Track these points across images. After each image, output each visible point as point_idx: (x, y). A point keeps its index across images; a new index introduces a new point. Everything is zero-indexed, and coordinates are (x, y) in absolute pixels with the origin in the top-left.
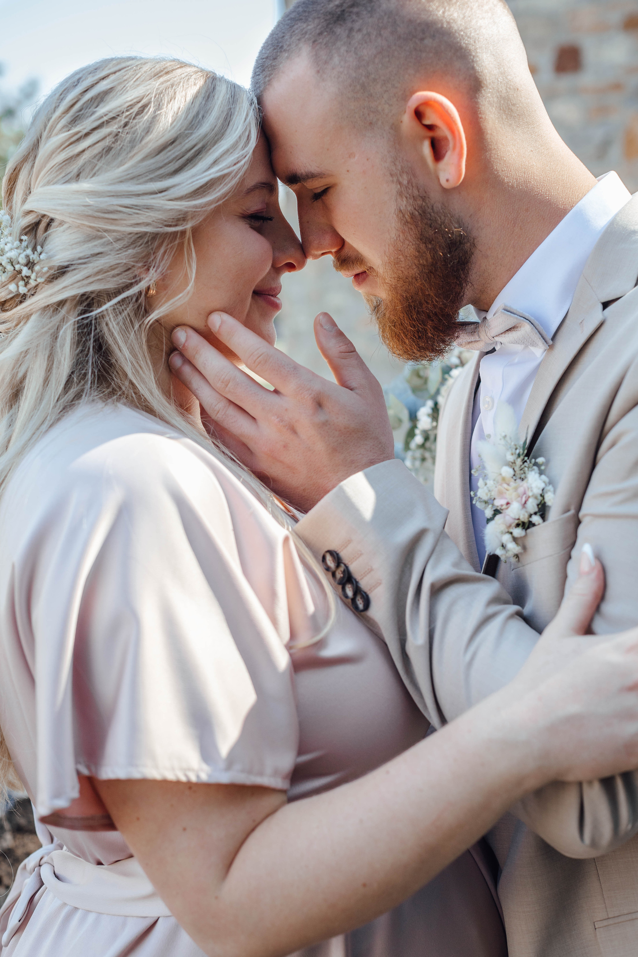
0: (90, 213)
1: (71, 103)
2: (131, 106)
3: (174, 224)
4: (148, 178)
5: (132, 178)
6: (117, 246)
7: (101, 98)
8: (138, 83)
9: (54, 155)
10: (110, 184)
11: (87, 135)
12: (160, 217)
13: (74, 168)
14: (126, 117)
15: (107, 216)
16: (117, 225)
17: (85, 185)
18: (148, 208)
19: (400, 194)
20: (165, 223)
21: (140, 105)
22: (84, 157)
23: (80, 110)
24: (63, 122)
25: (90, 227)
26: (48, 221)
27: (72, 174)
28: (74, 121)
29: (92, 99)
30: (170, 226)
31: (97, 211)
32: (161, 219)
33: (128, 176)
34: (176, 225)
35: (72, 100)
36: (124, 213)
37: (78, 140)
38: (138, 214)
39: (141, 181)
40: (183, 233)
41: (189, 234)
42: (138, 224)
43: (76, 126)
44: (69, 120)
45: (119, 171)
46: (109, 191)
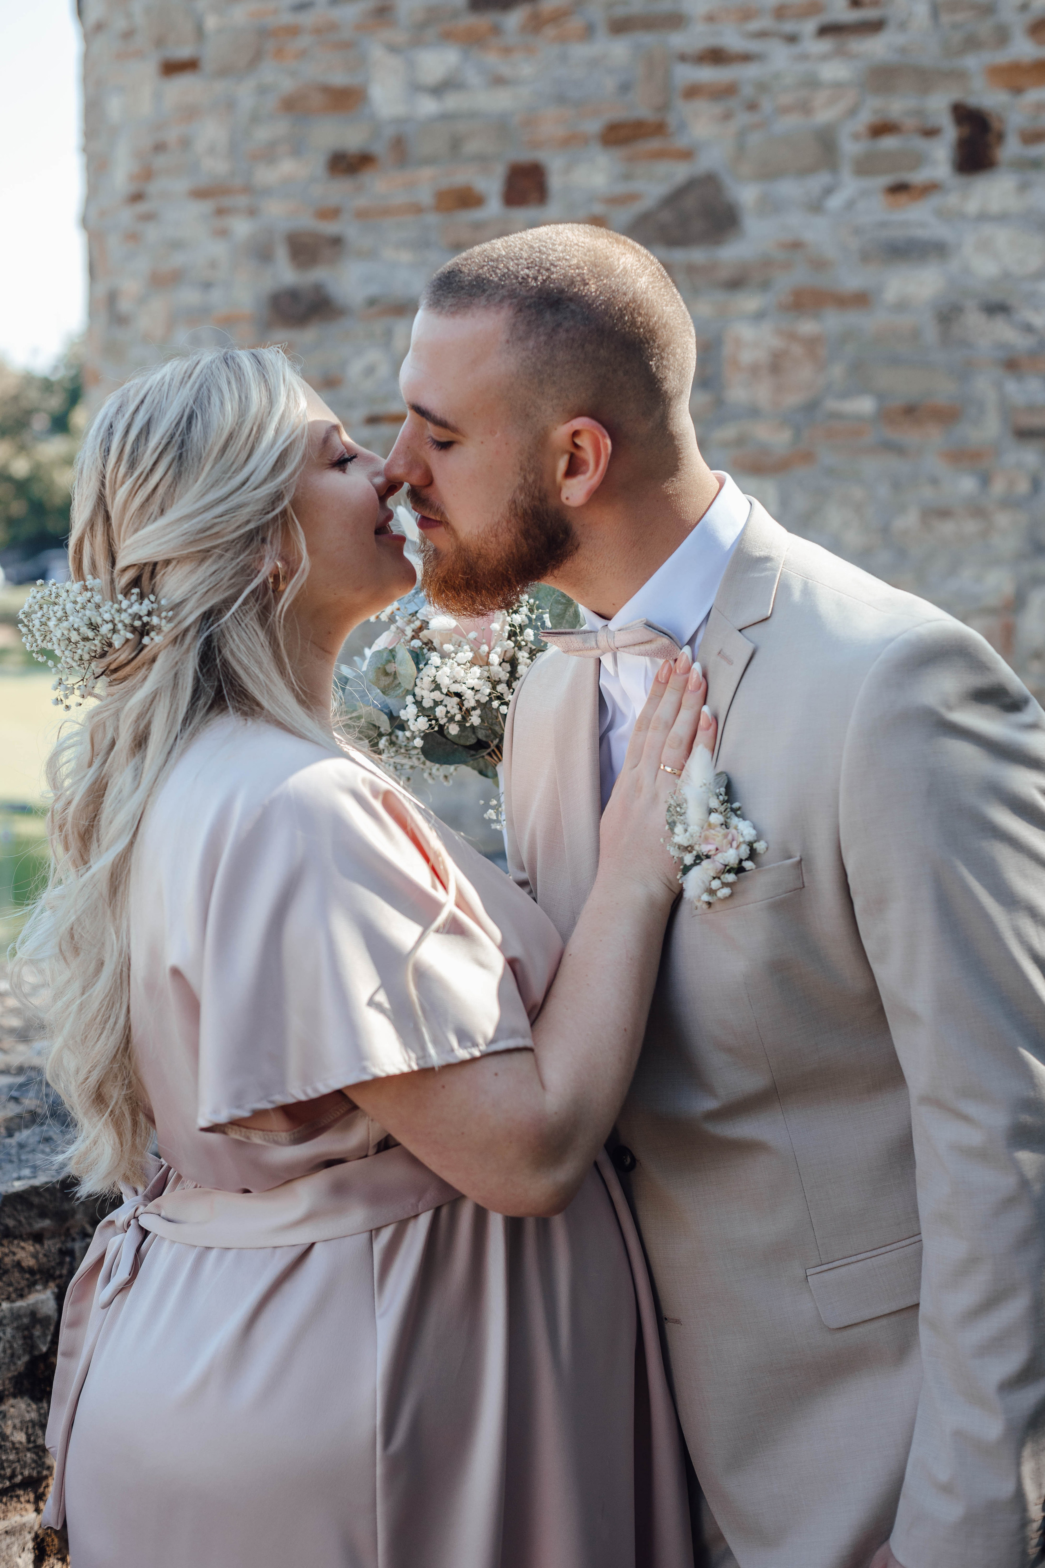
0: (192, 539)
1: (119, 450)
2: (178, 424)
3: (270, 509)
4: (225, 479)
5: (212, 486)
6: (229, 555)
7: (146, 430)
8: (169, 400)
9: (128, 505)
10: (195, 502)
11: (152, 470)
12: (256, 508)
13: (154, 507)
14: (179, 436)
15: (208, 533)
16: (223, 537)
17: (172, 515)
18: (240, 506)
19: (521, 488)
20: (264, 512)
21: (185, 418)
22: (159, 493)
23: (133, 452)
24: (122, 470)
25: (199, 551)
26: (151, 568)
27: (155, 513)
28: (132, 465)
29: (138, 438)
30: (268, 513)
31: (198, 533)
32: (257, 511)
33: (208, 487)
34: (273, 510)
35: (118, 448)
36: (222, 522)
37: (146, 480)
38: (234, 517)
39: (221, 484)
40: (284, 512)
41: (291, 511)
42: (239, 527)
43: (136, 468)
44: (127, 466)
45: (196, 488)
46: (198, 509)
